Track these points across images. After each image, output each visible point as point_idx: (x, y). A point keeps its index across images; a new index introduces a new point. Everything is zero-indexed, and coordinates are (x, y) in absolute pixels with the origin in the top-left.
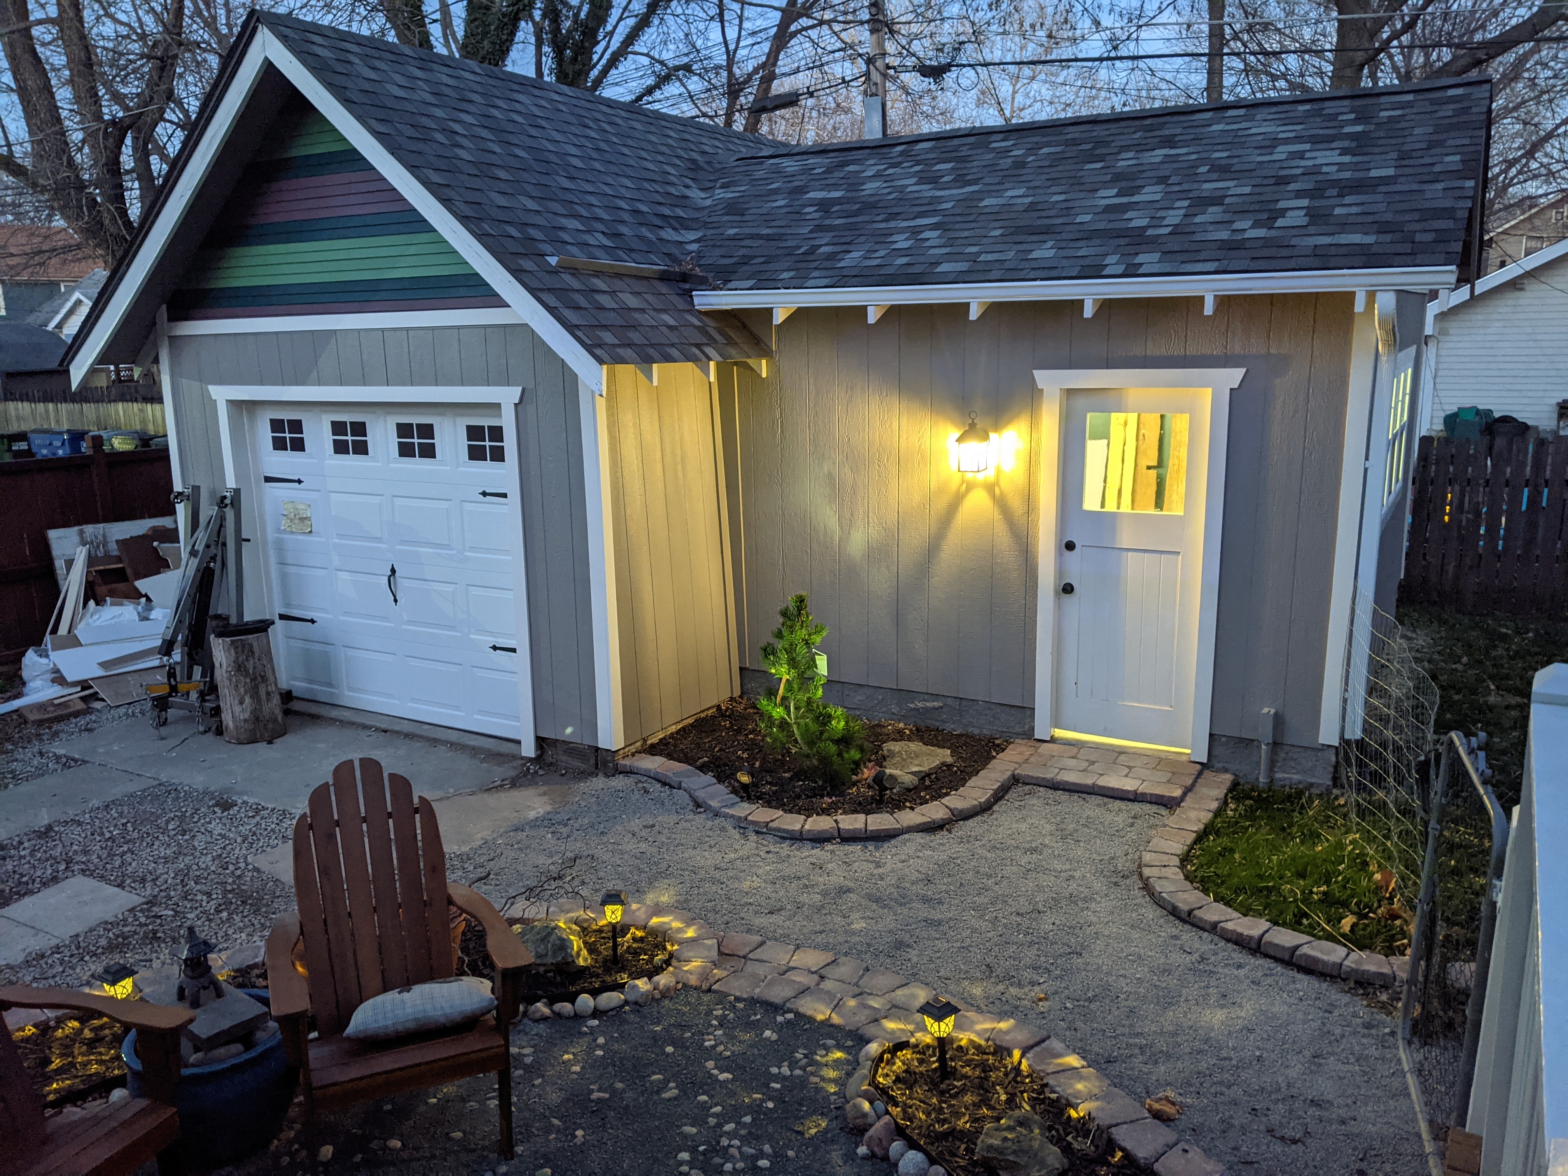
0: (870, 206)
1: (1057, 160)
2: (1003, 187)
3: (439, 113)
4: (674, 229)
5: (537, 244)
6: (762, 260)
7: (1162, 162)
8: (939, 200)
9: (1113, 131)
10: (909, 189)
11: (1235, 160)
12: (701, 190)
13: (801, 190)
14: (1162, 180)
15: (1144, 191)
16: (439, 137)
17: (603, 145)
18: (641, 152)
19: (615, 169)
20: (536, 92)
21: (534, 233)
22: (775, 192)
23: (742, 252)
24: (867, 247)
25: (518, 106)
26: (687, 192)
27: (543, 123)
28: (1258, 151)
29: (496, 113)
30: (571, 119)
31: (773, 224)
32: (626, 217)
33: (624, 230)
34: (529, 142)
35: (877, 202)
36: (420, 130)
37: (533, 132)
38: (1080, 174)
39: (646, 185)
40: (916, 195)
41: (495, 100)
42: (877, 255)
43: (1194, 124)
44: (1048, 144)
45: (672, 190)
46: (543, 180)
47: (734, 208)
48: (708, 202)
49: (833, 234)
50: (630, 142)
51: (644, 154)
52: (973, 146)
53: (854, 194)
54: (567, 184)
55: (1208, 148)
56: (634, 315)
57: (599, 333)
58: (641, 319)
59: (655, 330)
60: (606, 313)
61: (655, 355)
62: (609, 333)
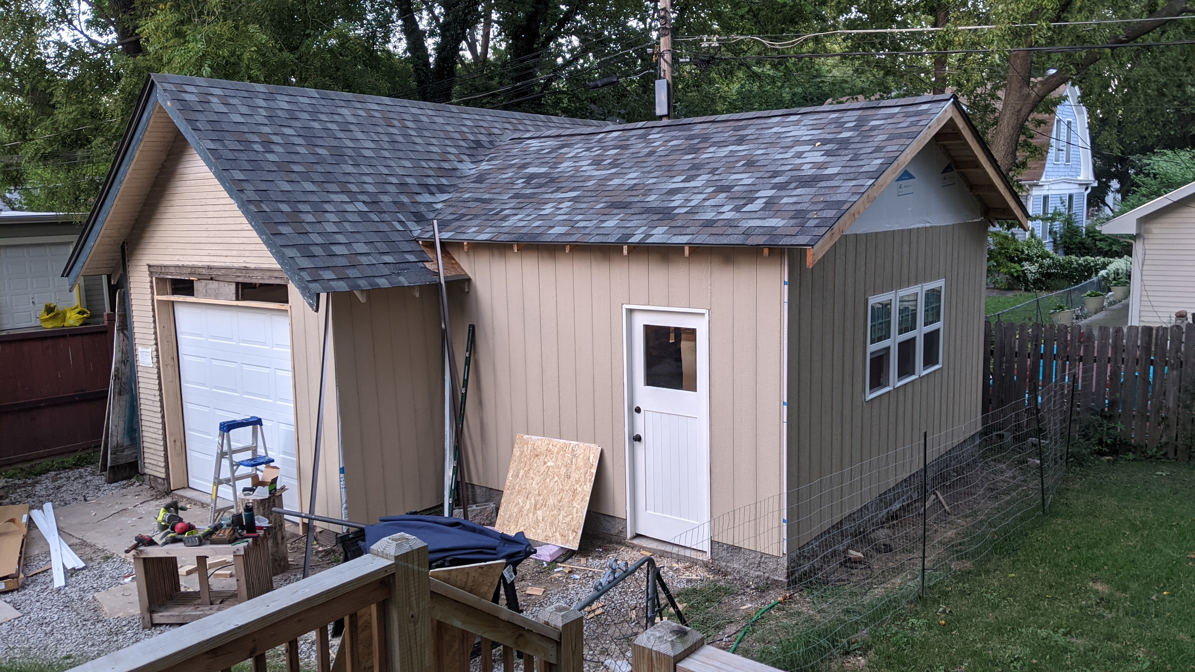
0: (553, 180)
1: (674, 150)
2: (629, 170)
3: (266, 130)
4: (432, 193)
5: (301, 215)
6: (469, 217)
7: (725, 156)
8: (590, 178)
9: (720, 130)
10: (583, 169)
11: (764, 157)
12: (472, 162)
13: (524, 166)
14: (713, 172)
15: (699, 178)
16: (258, 147)
17: (400, 139)
18: (431, 139)
19: (401, 154)
20: (359, 105)
21: (302, 207)
22: (512, 166)
23: (464, 211)
24: (528, 211)
25: (336, 118)
26: (459, 166)
27: (352, 127)
28: (781, 150)
29: (316, 125)
30: (381, 122)
31: (494, 191)
32: (392, 189)
33: (385, 198)
34: (335, 143)
35: (557, 178)
36: (244, 143)
37: (341, 135)
38: (679, 162)
39: (424, 164)
40: (582, 174)
41: (319, 115)
42: (529, 218)
43: (765, 126)
44: (677, 138)
45: (446, 165)
46: (329, 168)
47: (480, 179)
48: (473, 172)
49: (519, 200)
50: (426, 133)
51: (434, 141)
52: (641, 137)
53: (551, 171)
54: (351, 170)
55: (757, 146)
56: (359, 258)
57: (321, 272)
58: (364, 260)
59: (372, 267)
60: (335, 258)
61: (363, 284)
62: (330, 272)
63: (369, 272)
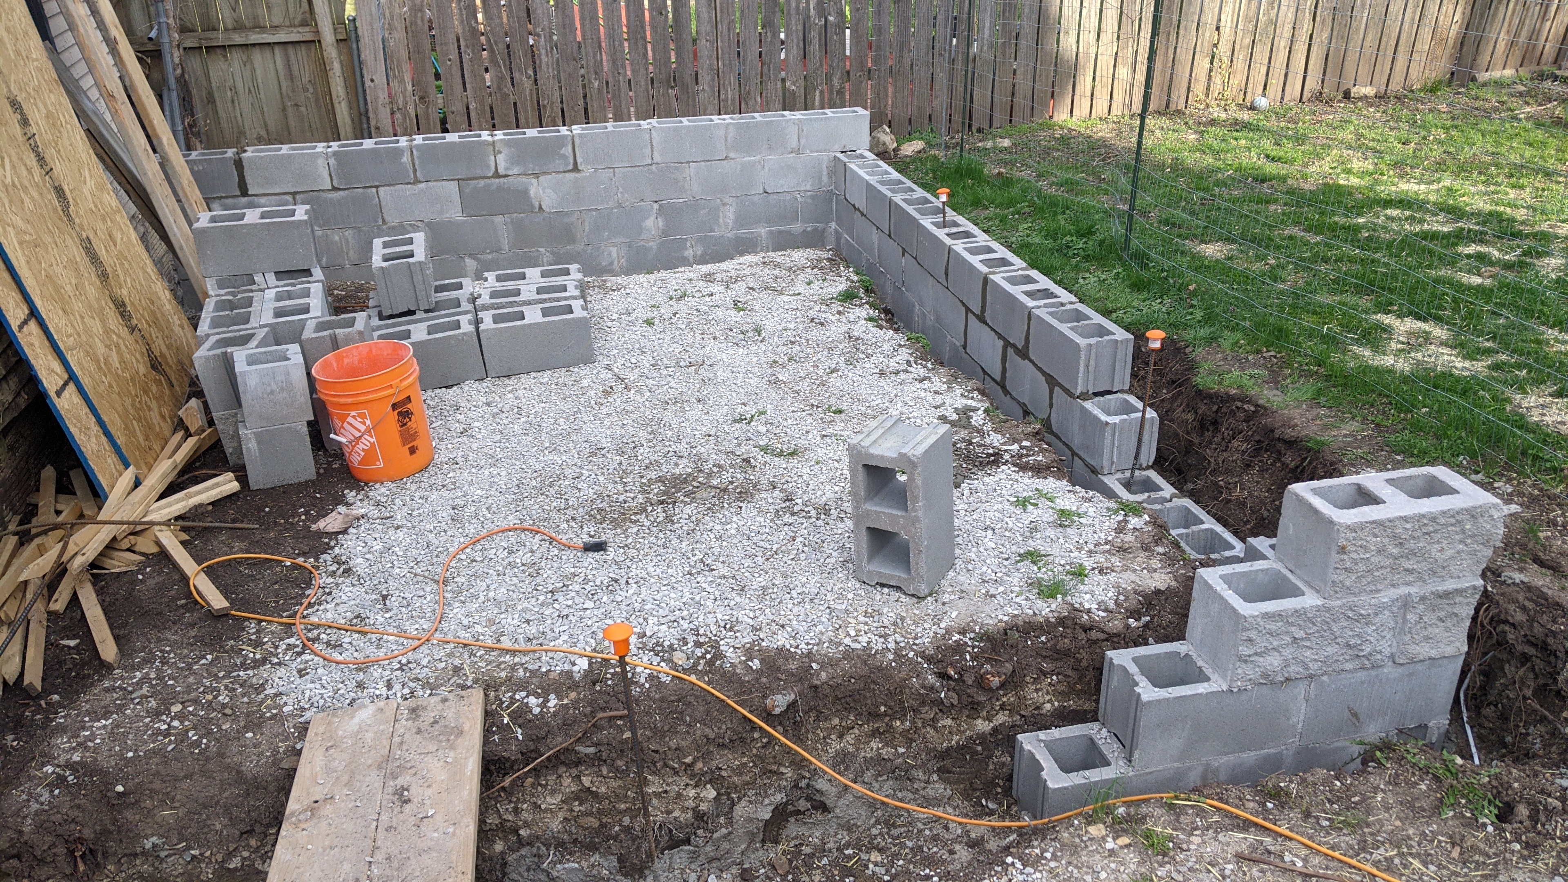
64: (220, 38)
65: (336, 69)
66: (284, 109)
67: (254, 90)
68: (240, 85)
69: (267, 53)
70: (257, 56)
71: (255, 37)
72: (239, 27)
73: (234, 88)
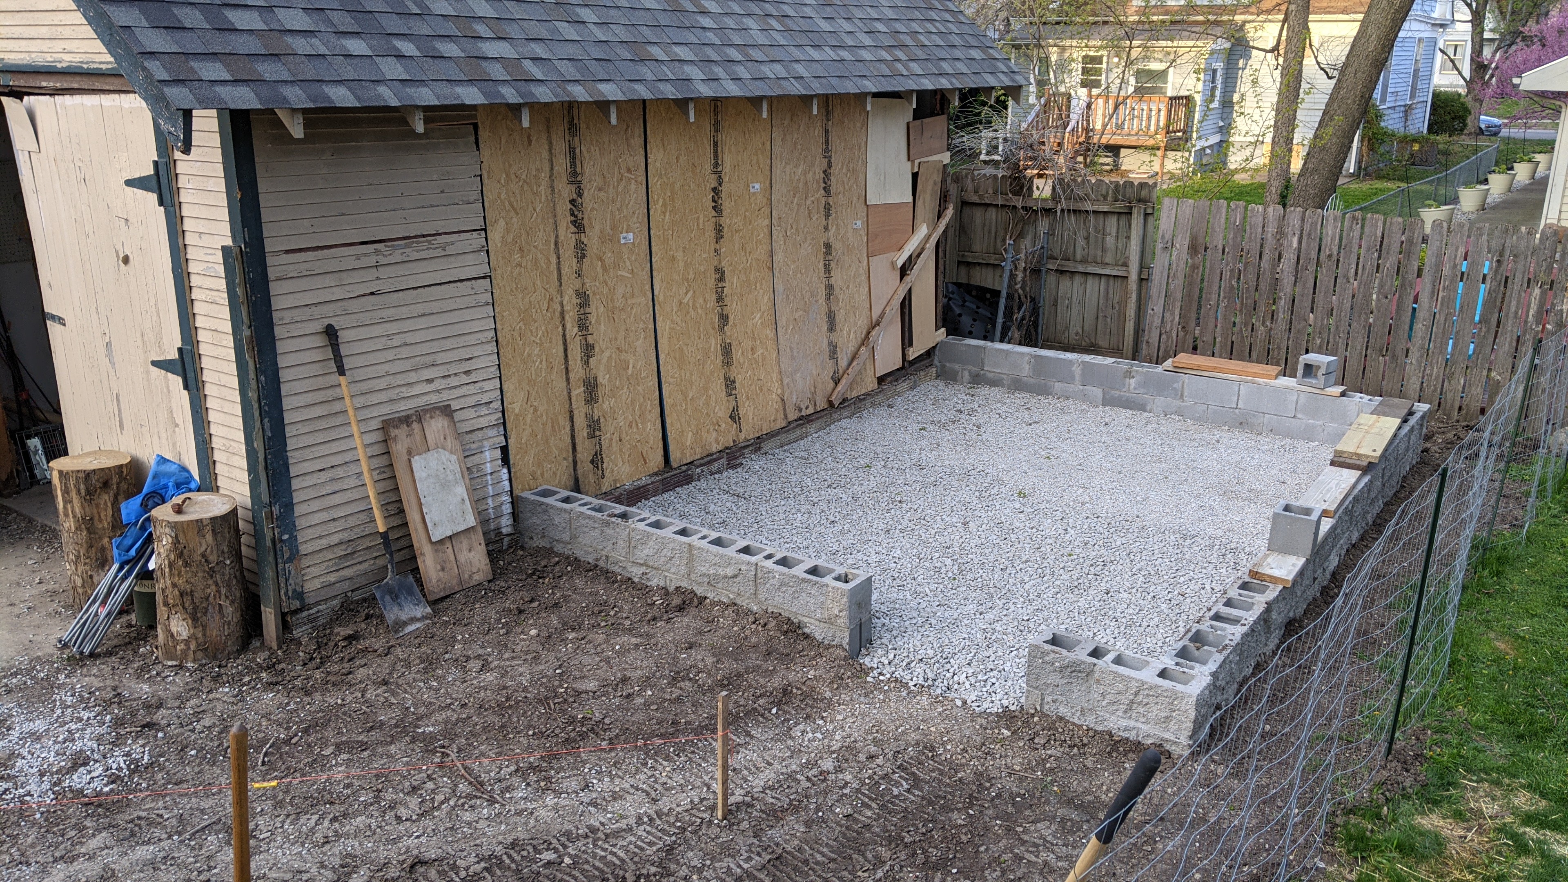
56: (289, 39)
57: (195, 64)
58: (301, 45)
59: (318, 62)
60: (233, 37)
61: (297, 97)
62: (218, 65)
63: (309, 71)
64: (1070, 266)
65: (1134, 297)
66: (1097, 318)
67: (1082, 302)
68: (1074, 297)
69: (1097, 279)
70: (1090, 280)
71: (1090, 269)
72: (1084, 261)
73: (1070, 299)
